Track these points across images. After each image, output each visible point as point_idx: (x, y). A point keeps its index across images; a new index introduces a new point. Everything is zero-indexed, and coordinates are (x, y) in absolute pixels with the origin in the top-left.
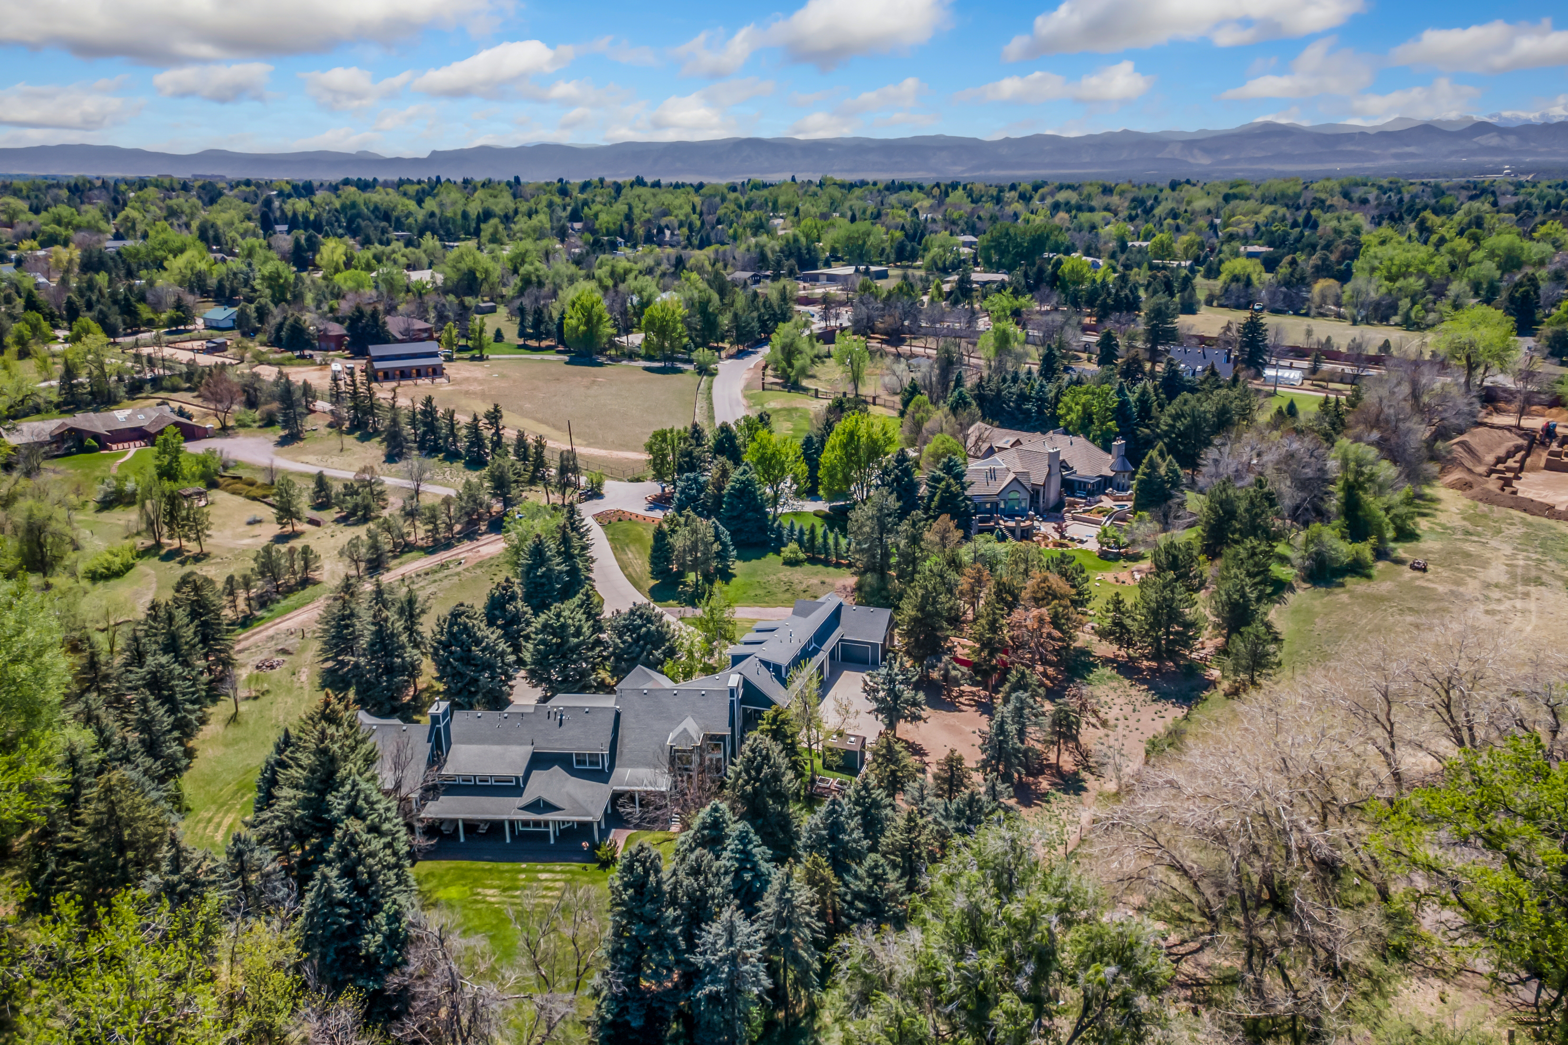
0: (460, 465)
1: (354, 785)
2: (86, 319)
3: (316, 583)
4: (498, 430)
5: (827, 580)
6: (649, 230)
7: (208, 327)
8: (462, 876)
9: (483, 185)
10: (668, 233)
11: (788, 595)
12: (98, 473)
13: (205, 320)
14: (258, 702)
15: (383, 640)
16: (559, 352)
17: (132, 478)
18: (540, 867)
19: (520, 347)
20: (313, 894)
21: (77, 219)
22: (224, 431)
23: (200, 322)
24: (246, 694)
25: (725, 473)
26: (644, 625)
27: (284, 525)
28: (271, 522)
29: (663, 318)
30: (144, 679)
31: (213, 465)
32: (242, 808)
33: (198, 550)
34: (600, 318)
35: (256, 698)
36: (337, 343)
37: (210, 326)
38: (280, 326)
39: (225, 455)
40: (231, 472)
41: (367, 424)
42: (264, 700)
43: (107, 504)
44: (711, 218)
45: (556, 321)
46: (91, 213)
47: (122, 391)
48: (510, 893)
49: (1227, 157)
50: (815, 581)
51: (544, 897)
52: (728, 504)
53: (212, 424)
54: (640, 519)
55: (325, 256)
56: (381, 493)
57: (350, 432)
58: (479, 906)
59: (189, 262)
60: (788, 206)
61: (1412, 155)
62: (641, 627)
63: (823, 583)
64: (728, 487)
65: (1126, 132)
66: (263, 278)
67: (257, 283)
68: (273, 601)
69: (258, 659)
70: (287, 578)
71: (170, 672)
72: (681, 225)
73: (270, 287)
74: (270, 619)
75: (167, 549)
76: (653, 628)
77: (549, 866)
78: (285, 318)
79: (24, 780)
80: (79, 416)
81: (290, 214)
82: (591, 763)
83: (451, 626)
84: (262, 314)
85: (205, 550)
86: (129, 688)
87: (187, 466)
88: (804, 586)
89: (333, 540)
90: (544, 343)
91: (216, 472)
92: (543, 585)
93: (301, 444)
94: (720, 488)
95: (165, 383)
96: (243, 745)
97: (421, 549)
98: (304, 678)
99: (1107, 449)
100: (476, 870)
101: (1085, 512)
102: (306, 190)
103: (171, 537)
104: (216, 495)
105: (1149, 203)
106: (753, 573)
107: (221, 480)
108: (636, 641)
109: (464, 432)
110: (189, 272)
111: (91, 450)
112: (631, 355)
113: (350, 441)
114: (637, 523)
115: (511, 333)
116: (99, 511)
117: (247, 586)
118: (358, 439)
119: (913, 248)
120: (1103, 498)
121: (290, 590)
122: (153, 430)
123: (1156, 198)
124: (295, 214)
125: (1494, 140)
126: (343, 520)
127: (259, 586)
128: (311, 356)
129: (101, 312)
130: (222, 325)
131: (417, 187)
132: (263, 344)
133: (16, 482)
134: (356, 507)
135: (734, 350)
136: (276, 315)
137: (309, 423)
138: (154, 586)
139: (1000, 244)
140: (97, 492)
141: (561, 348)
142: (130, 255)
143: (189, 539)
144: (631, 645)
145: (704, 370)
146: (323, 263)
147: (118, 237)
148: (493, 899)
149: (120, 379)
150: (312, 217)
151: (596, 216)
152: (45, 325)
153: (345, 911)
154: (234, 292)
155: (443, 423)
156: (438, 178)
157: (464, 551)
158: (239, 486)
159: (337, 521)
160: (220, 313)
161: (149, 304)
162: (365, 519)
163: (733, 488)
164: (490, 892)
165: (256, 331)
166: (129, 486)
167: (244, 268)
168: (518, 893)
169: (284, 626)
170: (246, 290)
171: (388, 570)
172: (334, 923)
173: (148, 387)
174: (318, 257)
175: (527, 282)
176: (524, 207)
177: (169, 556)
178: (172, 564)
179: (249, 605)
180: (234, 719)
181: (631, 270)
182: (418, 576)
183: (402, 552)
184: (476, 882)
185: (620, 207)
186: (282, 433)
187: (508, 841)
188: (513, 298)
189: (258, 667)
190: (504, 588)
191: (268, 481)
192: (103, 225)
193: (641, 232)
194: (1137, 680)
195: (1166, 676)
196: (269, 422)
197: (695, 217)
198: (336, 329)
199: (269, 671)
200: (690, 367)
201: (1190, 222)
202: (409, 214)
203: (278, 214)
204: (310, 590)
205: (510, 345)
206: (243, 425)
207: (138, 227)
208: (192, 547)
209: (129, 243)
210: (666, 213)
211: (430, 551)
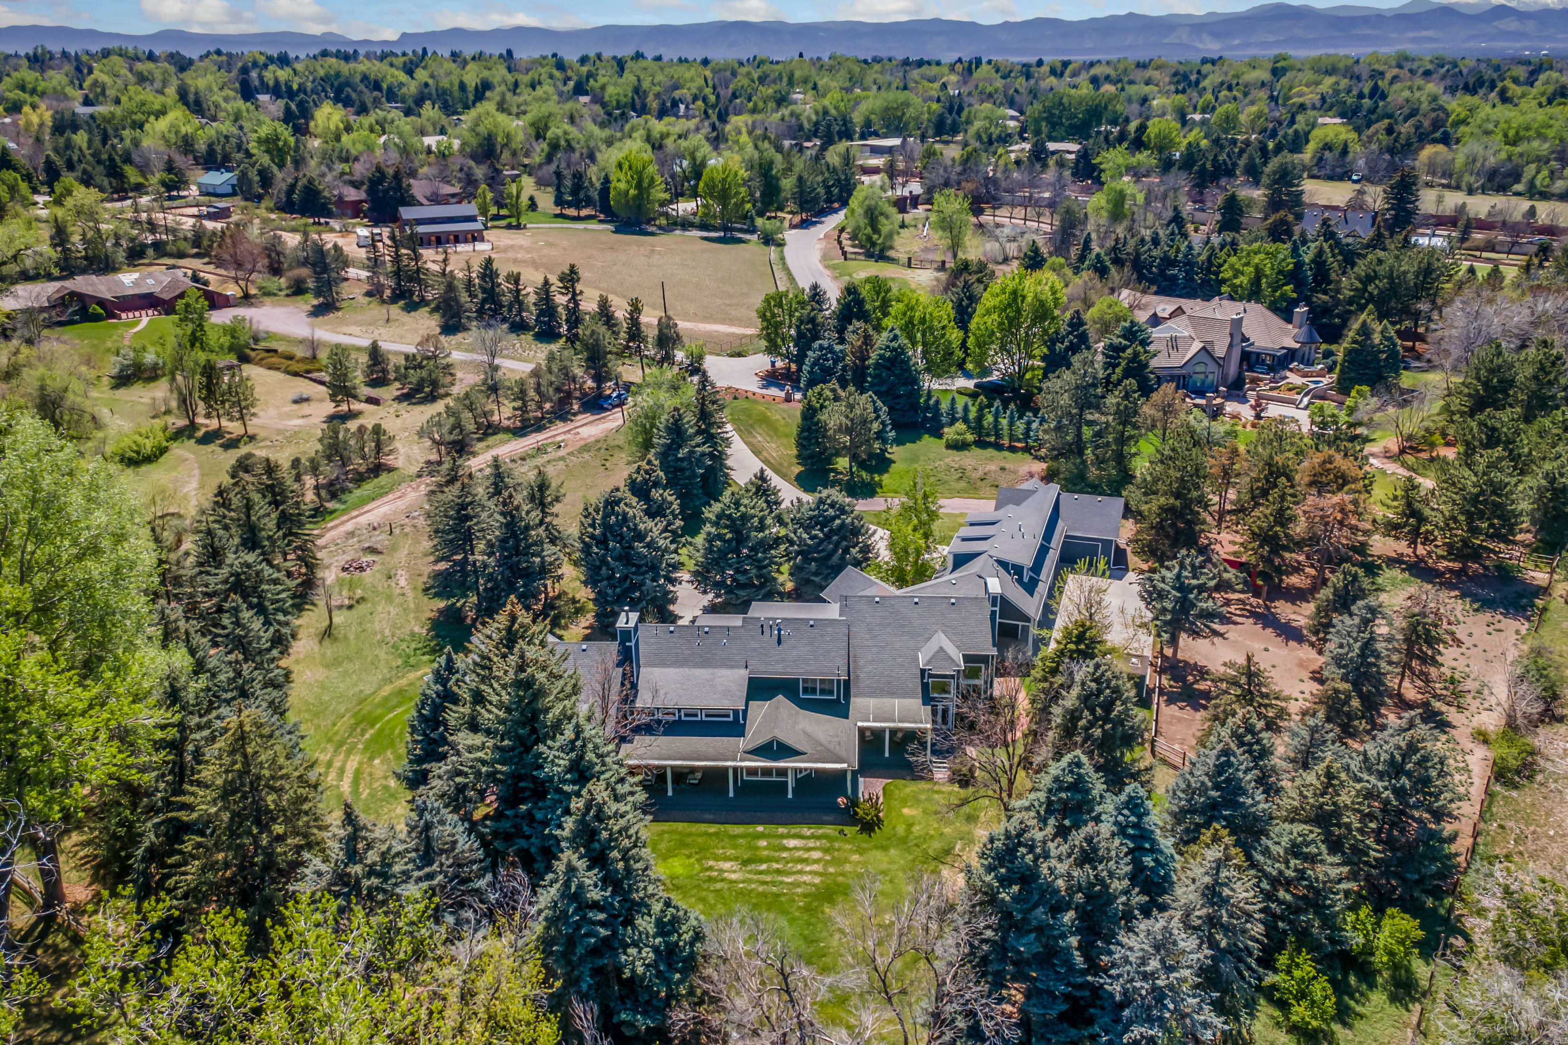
0: (528, 337)
1: (578, 730)
2: (68, 179)
3: (390, 470)
4: (574, 294)
5: (1007, 466)
6: (664, 104)
7: (202, 194)
8: (682, 844)
9: (474, 58)
10: (682, 107)
11: (962, 484)
12: (109, 344)
13: (200, 186)
14: (354, 612)
15: (514, 535)
16: (601, 221)
17: (151, 349)
18: (782, 830)
19: (556, 216)
20: (553, 891)
21: (42, 86)
22: (247, 299)
23: (194, 190)
24: (339, 603)
25: (867, 339)
26: (838, 517)
27: (338, 403)
28: (322, 400)
29: (724, 180)
30: (226, 582)
31: (243, 338)
32: (366, 749)
33: (242, 432)
34: (652, 180)
35: (350, 607)
36: (355, 210)
37: (207, 192)
38: (292, 188)
39: (254, 327)
40: (263, 345)
41: (412, 293)
42: (362, 609)
43: (123, 380)
44: (726, 93)
45: (598, 185)
46: (57, 78)
47: (121, 256)
48: (752, 867)
49: (1237, 42)
50: (992, 467)
51: (800, 872)
52: (875, 377)
53: (232, 290)
54: (757, 397)
55: (320, 122)
56: (448, 366)
57: (394, 300)
58: (718, 886)
59: (172, 126)
60: (805, 81)
61: (1430, 39)
62: (833, 518)
63: (1003, 469)
64: (874, 355)
65: (1131, 15)
66: (260, 141)
67: (253, 147)
68: (343, 490)
69: (343, 559)
70: (357, 464)
71: (258, 573)
72: (695, 98)
73: (268, 151)
74: (345, 511)
75: (203, 430)
76: (849, 520)
77: (795, 829)
78: (296, 179)
79: (113, 724)
80: (79, 279)
81: (271, 83)
82: (823, 692)
83: (606, 516)
84: (266, 179)
85: (250, 431)
86: (206, 594)
87: (213, 338)
88: (980, 474)
89: (398, 421)
90: (584, 212)
91: (247, 346)
92: (682, 470)
93: (340, 314)
94: (864, 358)
95: (170, 248)
96: (347, 665)
97: (507, 430)
98: (403, 582)
99: (1288, 317)
100: (700, 835)
101: (1271, 389)
102: (283, 60)
103: (208, 416)
104: (250, 370)
105: (1193, 77)
106: (914, 459)
107: (253, 354)
108: (828, 537)
109: (532, 299)
110: (173, 136)
111: (96, 318)
112: (685, 224)
113: (395, 310)
114: (755, 402)
115: (546, 200)
116: (116, 387)
117: (314, 469)
118: (403, 309)
119: (954, 121)
120: (1288, 374)
121: (360, 479)
122: (166, 296)
123: (1199, 72)
124: (277, 82)
125: (1513, 25)
126: (407, 398)
127: (329, 471)
128: (327, 223)
129: (85, 171)
130: (219, 191)
131: (402, 59)
132: (270, 210)
133: (17, 352)
134: (422, 381)
135: (797, 219)
136: (282, 178)
137: (346, 290)
138: (196, 472)
139: (1052, 115)
140: (112, 366)
141: (602, 217)
142: (104, 119)
143: (231, 420)
144: (822, 541)
145: (768, 240)
146: (319, 130)
147: (87, 102)
148: (733, 876)
149: (117, 244)
150: (295, 87)
151: (603, 88)
152: (23, 186)
153: (602, 916)
154: (226, 158)
155: (505, 286)
156: (425, 51)
157: (558, 431)
158: (275, 360)
159: (400, 399)
160: (217, 179)
161: (137, 167)
162: (432, 398)
163: (881, 357)
164: (727, 865)
165: (260, 198)
166: (149, 358)
167: (234, 130)
168: (764, 867)
169: (364, 520)
170: (239, 156)
171: (474, 454)
172: (588, 935)
173: (150, 252)
174: (312, 124)
175: (554, 147)
176: (525, 79)
177: (209, 438)
178: (211, 447)
179: (318, 495)
180: (328, 633)
181: (668, 135)
182: (513, 461)
183: (486, 435)
184: (703, 852)
185: (629, 78)
186: (315, 302)
187: (731, 794)
188: (540, 165)
189: (344, 569)
190: (647, 472)
191: (308, 354)
192: (69, 90)
193: (655, 105)
194: (1441, 584)
195: (1475, 579)
196: (298, 289)
197: (708, 91)
198: (352, 195)
199: (357, 573)
200: (754, 237)
201: (1246, 94)
202: (401, 85)
203: (257, 83)
204: (384, 478)
205: (545, 214)
206: (268, 294)
207: (108, 92)
208: (234, 428)
209: (101, 110)
210: (676, 87)
211: (520, 431)
